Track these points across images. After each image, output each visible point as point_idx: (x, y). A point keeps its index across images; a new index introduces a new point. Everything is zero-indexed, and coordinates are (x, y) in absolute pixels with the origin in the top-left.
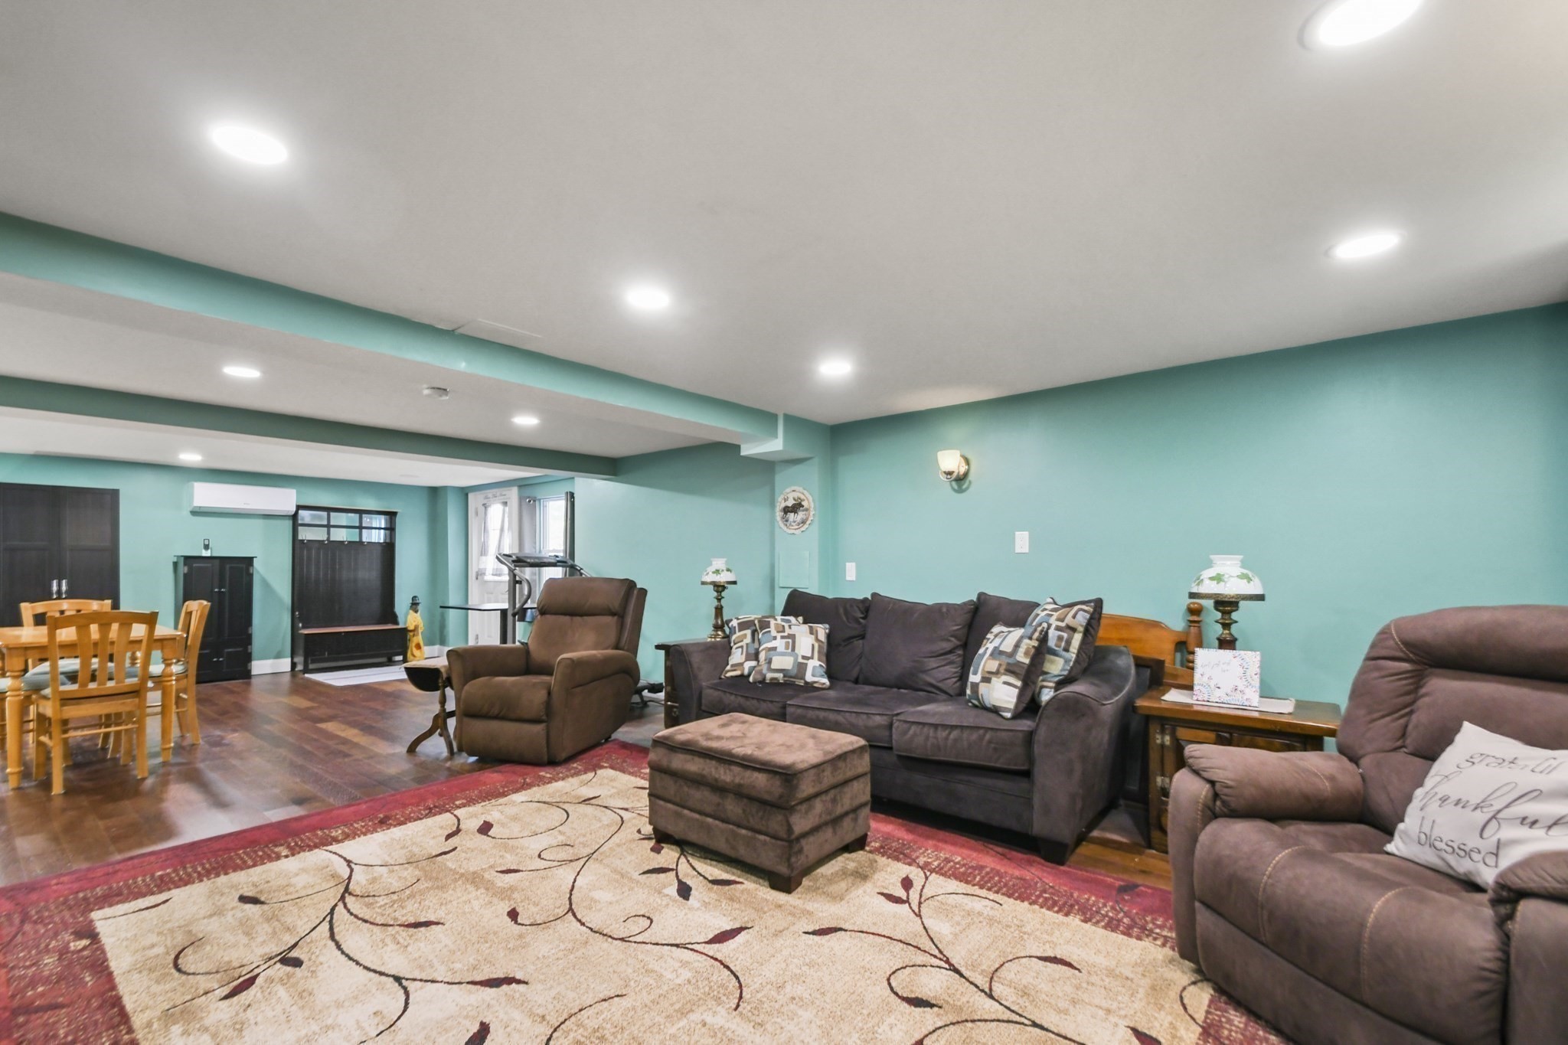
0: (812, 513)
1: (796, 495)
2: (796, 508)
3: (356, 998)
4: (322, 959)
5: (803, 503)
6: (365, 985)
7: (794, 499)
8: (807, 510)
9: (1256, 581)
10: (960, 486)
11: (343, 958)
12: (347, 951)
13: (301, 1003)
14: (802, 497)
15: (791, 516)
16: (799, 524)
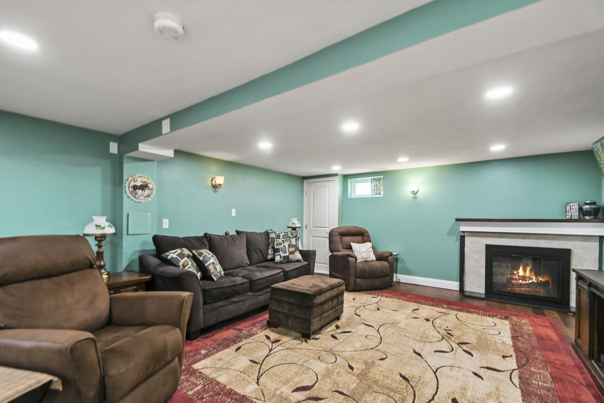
0: (154, 192)
1: (144, 180)
2: (144, 187)
3: (451, 377)
4: (445, 395)
5: (149, 185)
6: (445, 378)
7: (142, 182)
8: (152, 189)
9: (300, 224)
10: (215, 190)
11: (439, 389)
12: (435, 390)
13: (467, 387)
14: (148, 182)
15: (140, 192)
16: (145, 197)
